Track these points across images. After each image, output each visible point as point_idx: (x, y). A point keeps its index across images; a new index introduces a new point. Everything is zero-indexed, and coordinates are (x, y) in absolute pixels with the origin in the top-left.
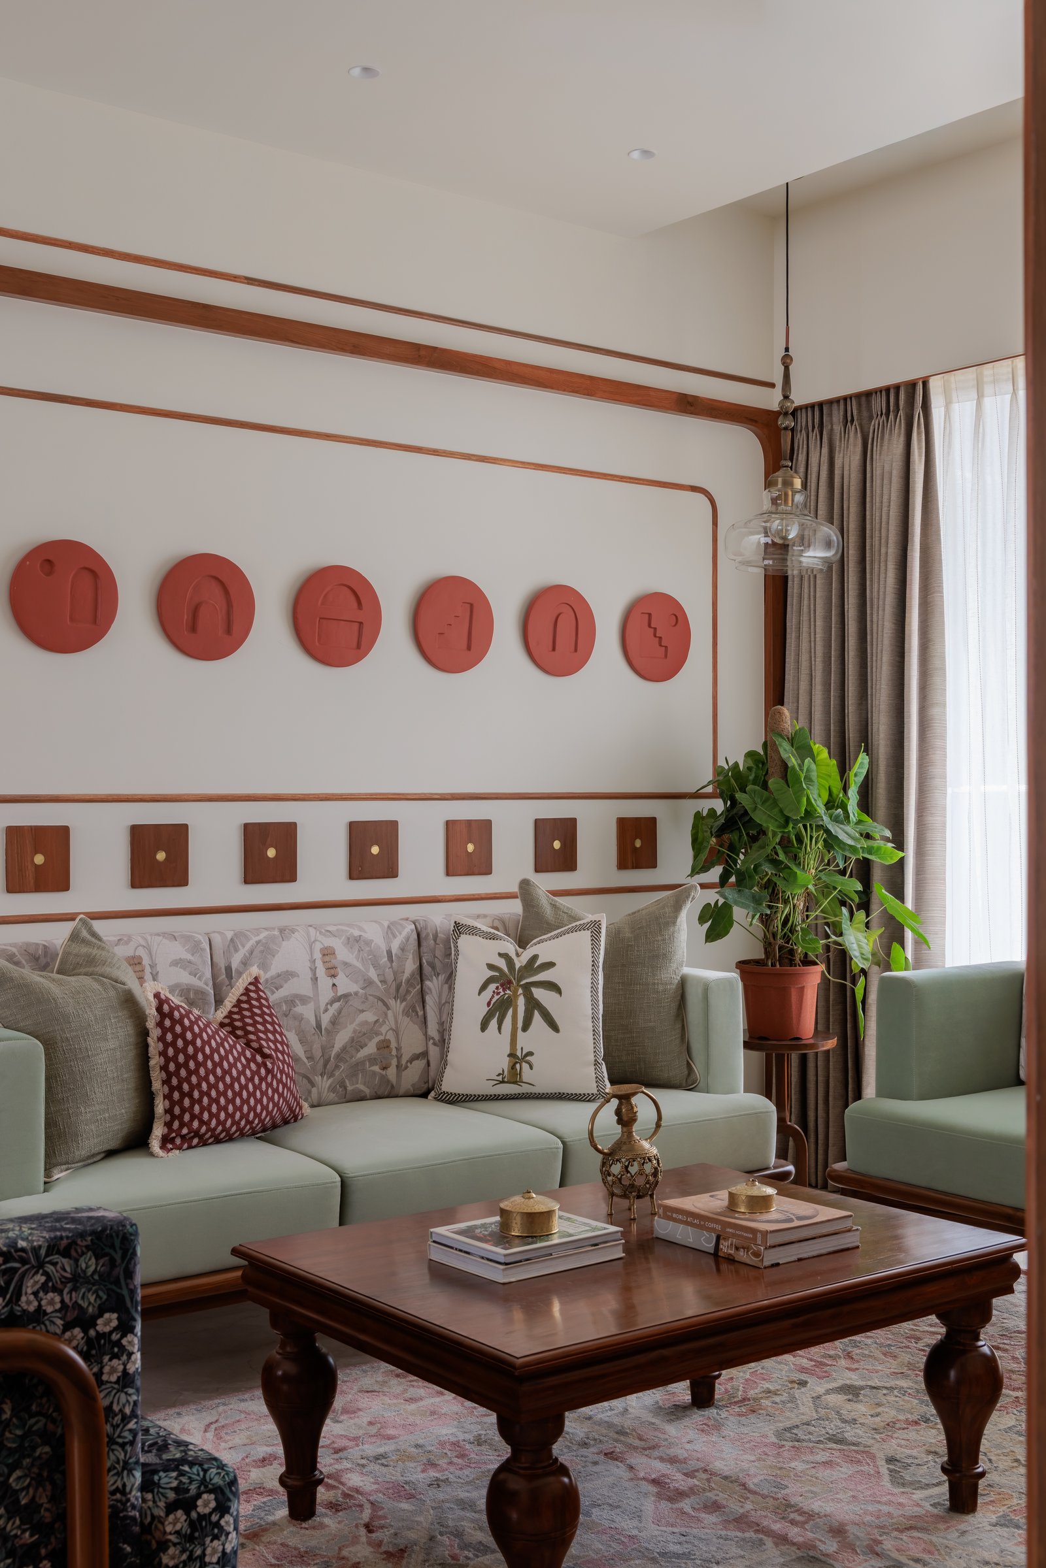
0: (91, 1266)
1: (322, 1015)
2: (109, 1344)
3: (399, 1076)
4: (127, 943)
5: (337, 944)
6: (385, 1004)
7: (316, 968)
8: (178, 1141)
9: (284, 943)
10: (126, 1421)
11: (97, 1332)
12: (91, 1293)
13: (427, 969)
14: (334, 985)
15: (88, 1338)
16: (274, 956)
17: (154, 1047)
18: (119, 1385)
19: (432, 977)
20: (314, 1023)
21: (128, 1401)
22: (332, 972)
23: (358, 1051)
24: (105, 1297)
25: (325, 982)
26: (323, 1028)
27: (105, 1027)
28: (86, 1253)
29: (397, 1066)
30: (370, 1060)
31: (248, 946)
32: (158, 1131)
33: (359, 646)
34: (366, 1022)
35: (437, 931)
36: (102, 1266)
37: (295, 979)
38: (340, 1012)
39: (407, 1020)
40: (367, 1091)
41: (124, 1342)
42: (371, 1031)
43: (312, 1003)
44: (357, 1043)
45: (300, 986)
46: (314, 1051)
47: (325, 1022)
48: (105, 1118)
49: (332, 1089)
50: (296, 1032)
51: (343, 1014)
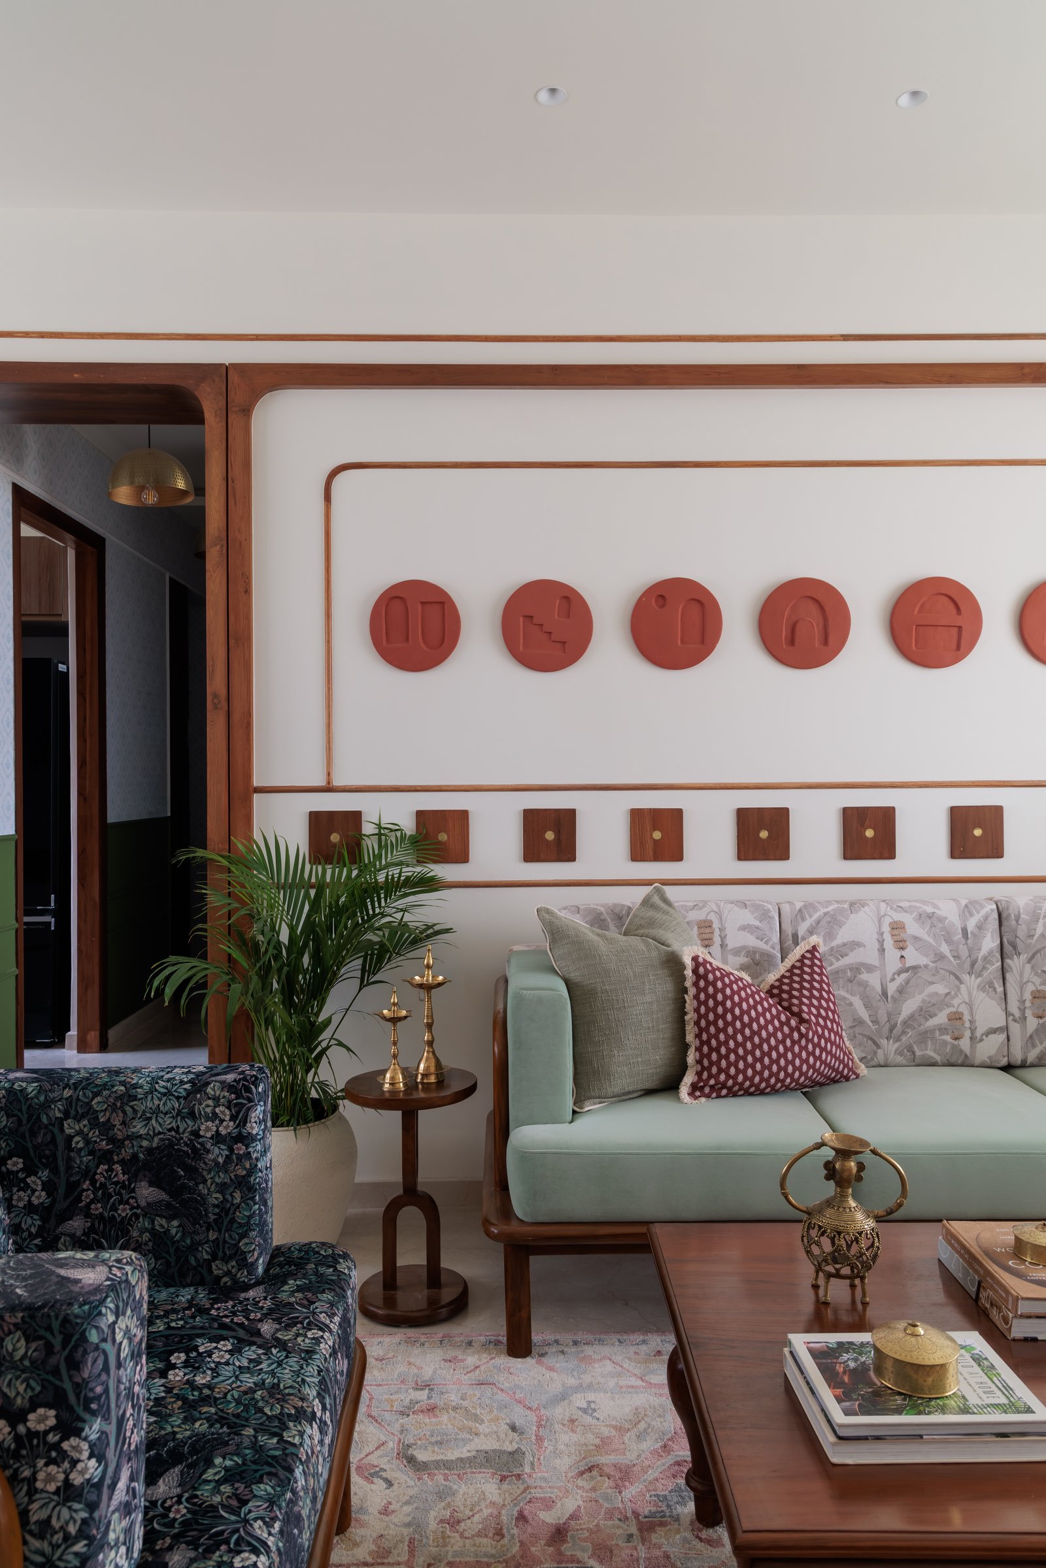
0: (20, 1348)
1: (888, 984)
2: (44, 1446)
3: (973, 1047)
4: (701, 908)
5: (908, 919)
6: (957, 978)
7: (884, 940)
8: (707, 1090)
9: (852, 916)
10: (69, 1542)
11: (28, 1429)
12: (19, 1381)
13: (1008, 948)
14: (902, 957)
15: (16, 1434)
16: (841, 927)
17: (690, 1004)
18: (59, 1496)
19: (1012, 955)
20: (880, 991)
21: (72, 1517)
22: (901, 945)
23: (927, 1020)
24: (38, 1389)
25: (892, 954)
26: (889, 995)
27: (643, 983)
28: (14, 1333)
29: (971, 1038)
30: (940, 1029)
31: (816, 916)
32: (689, 1079)
33: (958, 648)
34: (937, 994)
35: (1019, 912)
36: (34, 1351)
37: (861, 949)
38: (908, 982)
39: (982, 995)
40: (938, 1058)
41: (65, 1445)
42: (943, 1002)
43: (879, 971)
44: (925, 1012)
45: (870, 956)
46: (878, 1016)
47: (892, 988)
48: (637, 1062)
49: (899, 1052)
50: (860, 997)
51: (910, 984)
